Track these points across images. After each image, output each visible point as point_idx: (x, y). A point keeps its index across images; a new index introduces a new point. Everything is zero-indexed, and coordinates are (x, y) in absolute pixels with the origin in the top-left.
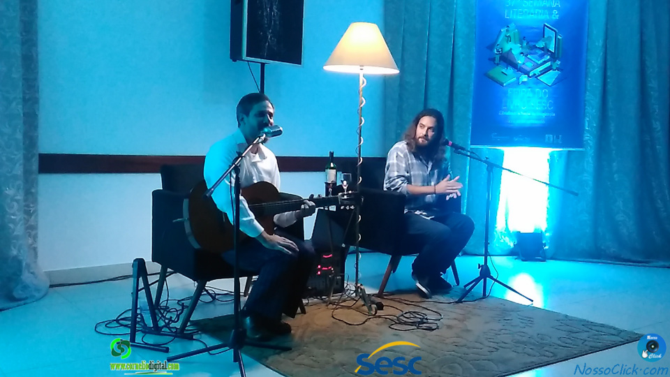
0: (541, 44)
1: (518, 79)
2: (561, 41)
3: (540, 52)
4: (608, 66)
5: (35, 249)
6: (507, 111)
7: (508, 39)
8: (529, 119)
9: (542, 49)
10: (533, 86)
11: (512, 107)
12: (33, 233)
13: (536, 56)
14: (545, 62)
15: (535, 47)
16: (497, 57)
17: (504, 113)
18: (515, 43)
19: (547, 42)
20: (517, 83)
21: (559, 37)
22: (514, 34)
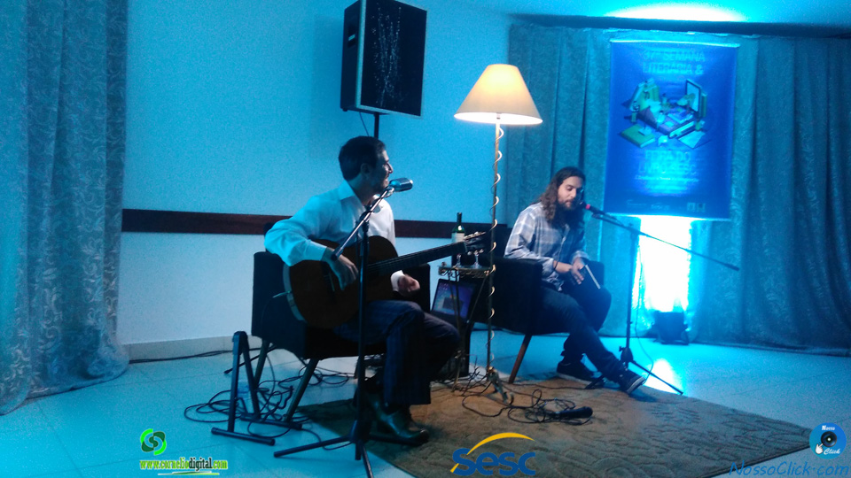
0: (683, 102)
1: (657, 139)
2: (705, 100)
3: (682, 111)
4: (758, 128)
5: (114, 318)
6: (645, 174)
7: (647, 95)
8: (669, 185)
9: (685, 107)
10: (674, 148)
11: (650, 171)
12: (113, 300)
13: (678, 115)
14: (687, 122)
15: (676, 105)
16: (634, 115)
17: (641, 178)
18: (654, 100)
19: (690, 100)
20: (656, 145)
21: (704, 95)
22: (653, 90)
